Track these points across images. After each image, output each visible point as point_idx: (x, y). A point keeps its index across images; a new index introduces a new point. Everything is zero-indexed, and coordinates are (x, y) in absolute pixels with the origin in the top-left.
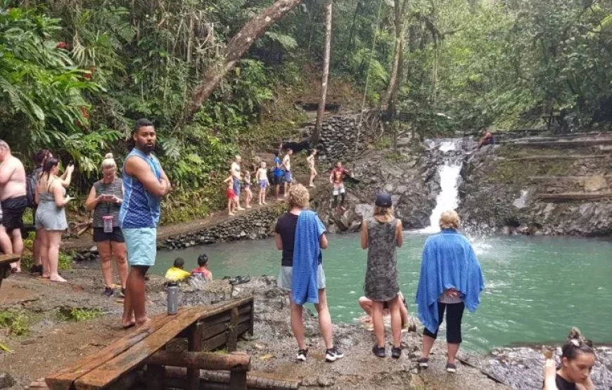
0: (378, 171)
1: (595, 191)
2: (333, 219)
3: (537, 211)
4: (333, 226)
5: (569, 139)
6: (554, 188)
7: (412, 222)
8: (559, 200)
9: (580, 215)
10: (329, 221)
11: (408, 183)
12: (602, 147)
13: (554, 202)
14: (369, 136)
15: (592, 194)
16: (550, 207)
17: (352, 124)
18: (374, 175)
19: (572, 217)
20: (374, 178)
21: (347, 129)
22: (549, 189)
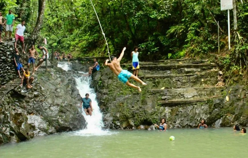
0: (38, 87)
1: (191, 98)
2: (13, 131)
3: (161, 113)
4: (14, 137)
5: (165, 64)
6: (166, 97)
7: (71, 127)
8: (171, 105)
9: (188, 115)
10: (10, 133)
11: (61, 96)
12: (186, 70)
13: (169, 106)
14: (25, 59)
15: (190, 99)
16: (167, 110)
17: (11, 49)
18: (35, 90)
19: (183, 116)
20: (36, 93)
21: (8, 53)
22: (163, 97)
